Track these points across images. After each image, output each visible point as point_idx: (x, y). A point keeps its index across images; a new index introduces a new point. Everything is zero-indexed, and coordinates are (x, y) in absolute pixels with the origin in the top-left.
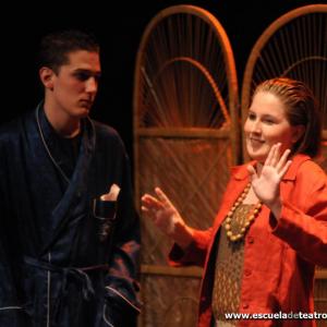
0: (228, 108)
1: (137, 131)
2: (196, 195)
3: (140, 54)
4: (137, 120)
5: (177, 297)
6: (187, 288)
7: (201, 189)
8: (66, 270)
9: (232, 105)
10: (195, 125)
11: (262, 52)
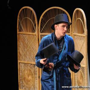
0: (36, 29)
1: (18, 32)
2: (30, 46)
3: (18, 16)
4: (18, 30)
5: (26, 68)
6: (28, 66)
7: (31, 45)
8: (60, 68)
9: (37, 28)
10: (29, 32)
11: (43, 17)
